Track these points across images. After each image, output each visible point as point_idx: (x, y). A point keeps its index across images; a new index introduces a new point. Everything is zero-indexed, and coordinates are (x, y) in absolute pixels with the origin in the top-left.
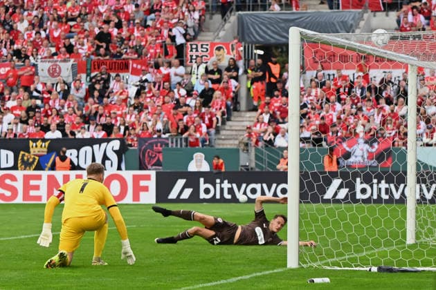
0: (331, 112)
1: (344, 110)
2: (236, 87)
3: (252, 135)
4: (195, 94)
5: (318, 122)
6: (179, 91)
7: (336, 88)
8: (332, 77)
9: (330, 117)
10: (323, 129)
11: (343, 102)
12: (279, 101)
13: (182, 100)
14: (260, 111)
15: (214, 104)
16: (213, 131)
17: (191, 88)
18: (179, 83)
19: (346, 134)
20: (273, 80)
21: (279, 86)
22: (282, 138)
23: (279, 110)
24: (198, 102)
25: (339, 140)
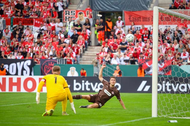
0: (139, 47)
1: (146, 46)
2: (89, 34)
3: (99, 58)
4: (69, 37)
5: (133, 52)
6: (60, 35)
7: (142, 34)
8: (139, 29)
9: (139, 49)
10: (135, 56)
11: (145, 41)
12: (112, 41)
13: (62, 40)
14: (103, 46)
15: (78, 42)
16: (78, 56)
17: (66, 34)
18: (60, 31)
19: (148, 58)
20: (109, 30)
21: (112, 33)
22: (115, 60)
23: (113, 46)
24: (71, 41)
25: (144, 61)
